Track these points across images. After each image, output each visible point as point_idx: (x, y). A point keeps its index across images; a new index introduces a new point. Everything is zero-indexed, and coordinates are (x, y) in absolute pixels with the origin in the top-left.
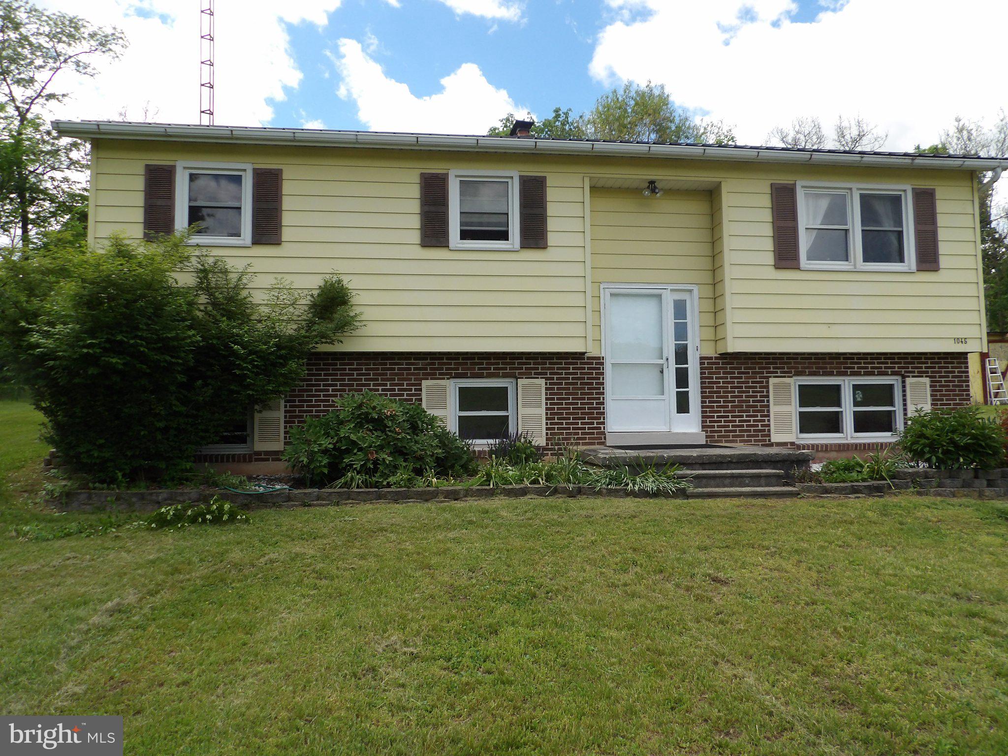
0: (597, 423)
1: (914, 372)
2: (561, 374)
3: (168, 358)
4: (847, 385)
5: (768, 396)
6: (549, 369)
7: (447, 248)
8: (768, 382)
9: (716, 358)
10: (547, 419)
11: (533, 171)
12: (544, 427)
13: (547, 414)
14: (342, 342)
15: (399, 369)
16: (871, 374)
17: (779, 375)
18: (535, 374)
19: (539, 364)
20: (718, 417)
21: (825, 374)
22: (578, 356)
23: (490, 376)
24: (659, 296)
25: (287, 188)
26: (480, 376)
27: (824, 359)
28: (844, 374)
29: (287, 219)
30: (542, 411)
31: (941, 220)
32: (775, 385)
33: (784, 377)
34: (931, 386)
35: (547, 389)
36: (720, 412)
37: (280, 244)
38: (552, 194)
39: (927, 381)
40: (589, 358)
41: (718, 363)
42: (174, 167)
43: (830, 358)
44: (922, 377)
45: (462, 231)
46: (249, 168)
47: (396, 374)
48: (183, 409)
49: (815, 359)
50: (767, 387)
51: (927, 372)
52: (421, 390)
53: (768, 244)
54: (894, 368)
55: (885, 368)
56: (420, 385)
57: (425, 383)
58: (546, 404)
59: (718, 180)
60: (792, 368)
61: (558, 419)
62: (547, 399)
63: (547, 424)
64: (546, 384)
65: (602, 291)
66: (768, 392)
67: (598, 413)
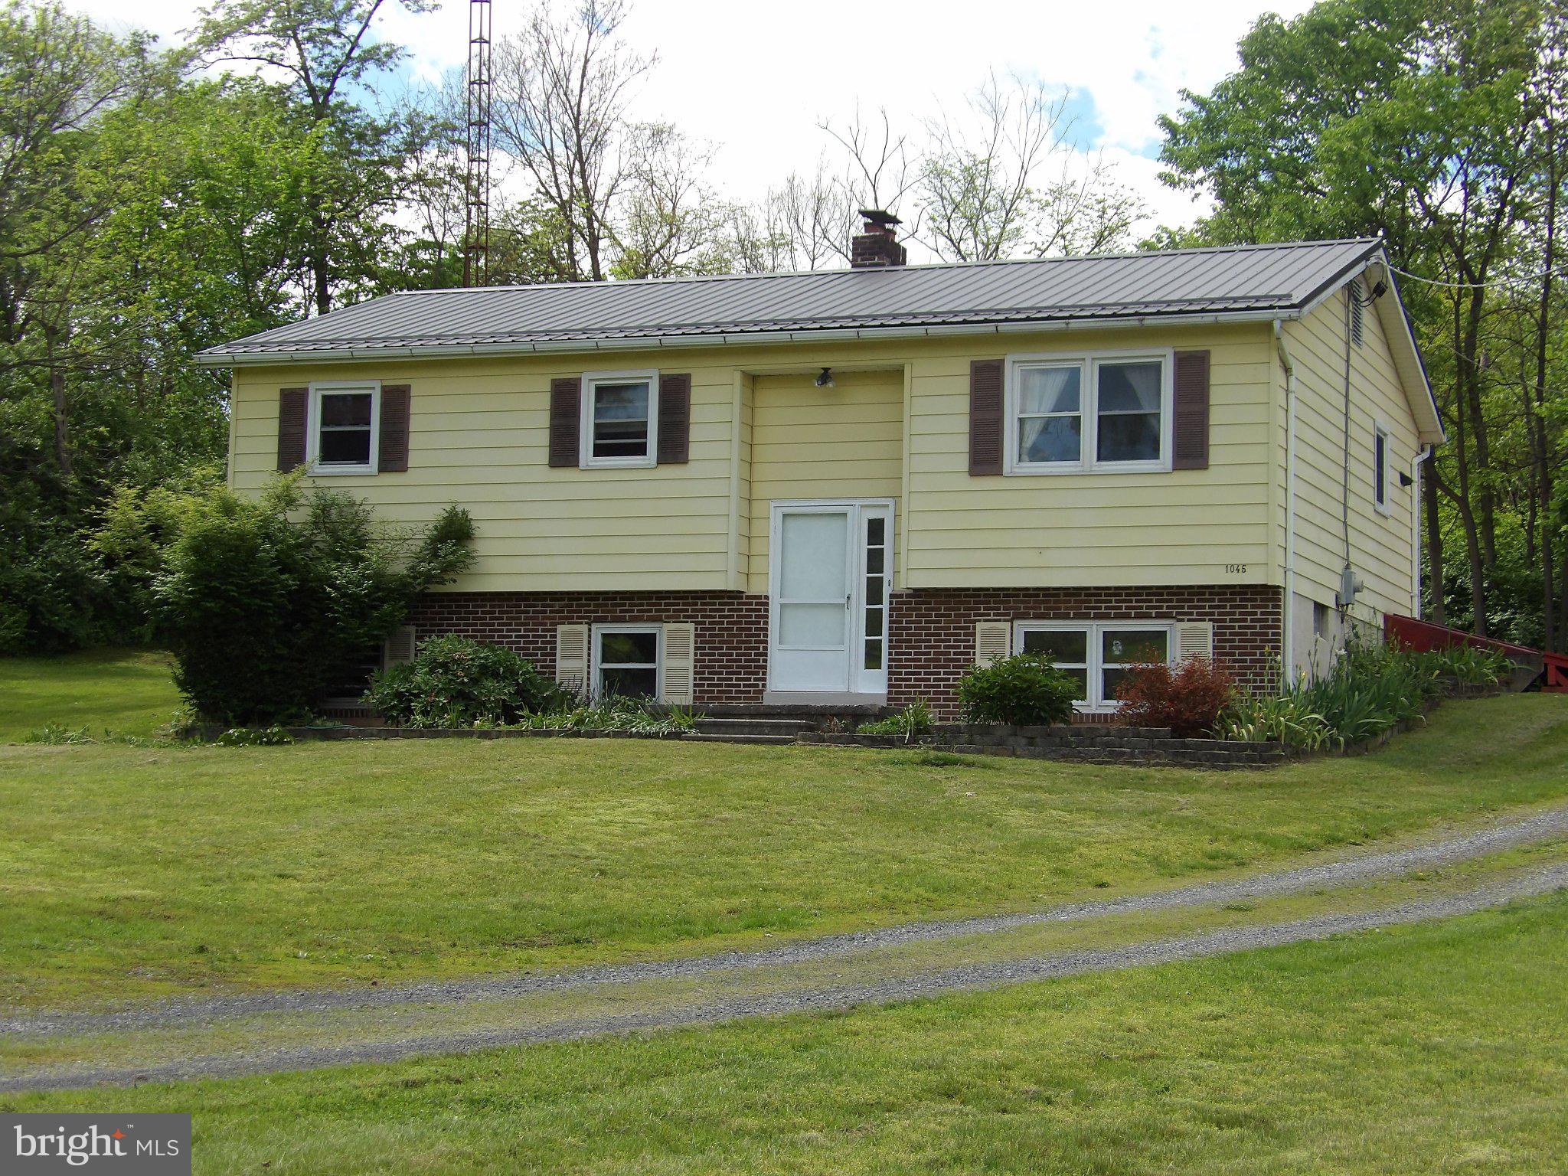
0: (755, 679)
1: (1191, 614)
2: (715, 617)
3: (258, 601)
4: (1094, 632)
5: (974, 647)
6: (700, 610)
7: (575, 469)
8: (974, 628)
9: (908, 596)
10: (696, 673)
11: (675, 368)
12: (691, 682)
13: (695, 667)
14: (455, 581)
15: (534, 612)
16: (1127, 616)
17: (992, 617)
18: (685, 617)
19: (688, 604)
20: (906, 673)
21: (1057, 617)
22: (736, 595)
23: (634, 620)
24: (845, 515)
25: (416, 406)
26: (622, 620)
27: (1058, 595)
28: (1086, 616)
29: (414, 442)
30: (689, 663)
31: (1216, 396)
32: (983, 631)
33: (1000, 620)
34: (1215, 634)
35: (697, 636)
36: (909, 667)
37: (405, 471)
38: (696, 396)
39: (1208, 626)
40: (748, 597)
41: (910, 603)
42: (307, 390)
43: (1065, 595)
44: (1204, 620)
45: (595, 445)
46: (378, 385)
47: (531, 618)
48: (285, 652)
49: (1044, 596)
50: (974, 634)
51: (1213, 614)
52: (555, 636)
53: (963, 444)
54: (1161, 607)
55: (1147, 608)
56: (555, 630)
57: (560, 628)
58: (696, 654)
59: (900, 362)
60: (1011, 608)
61: (709, 673)
62: (696, 648)
63: (695, 679)
64: (696, 629)
65: (772, 509)
66: (974, 641)
67: (757, 666)
